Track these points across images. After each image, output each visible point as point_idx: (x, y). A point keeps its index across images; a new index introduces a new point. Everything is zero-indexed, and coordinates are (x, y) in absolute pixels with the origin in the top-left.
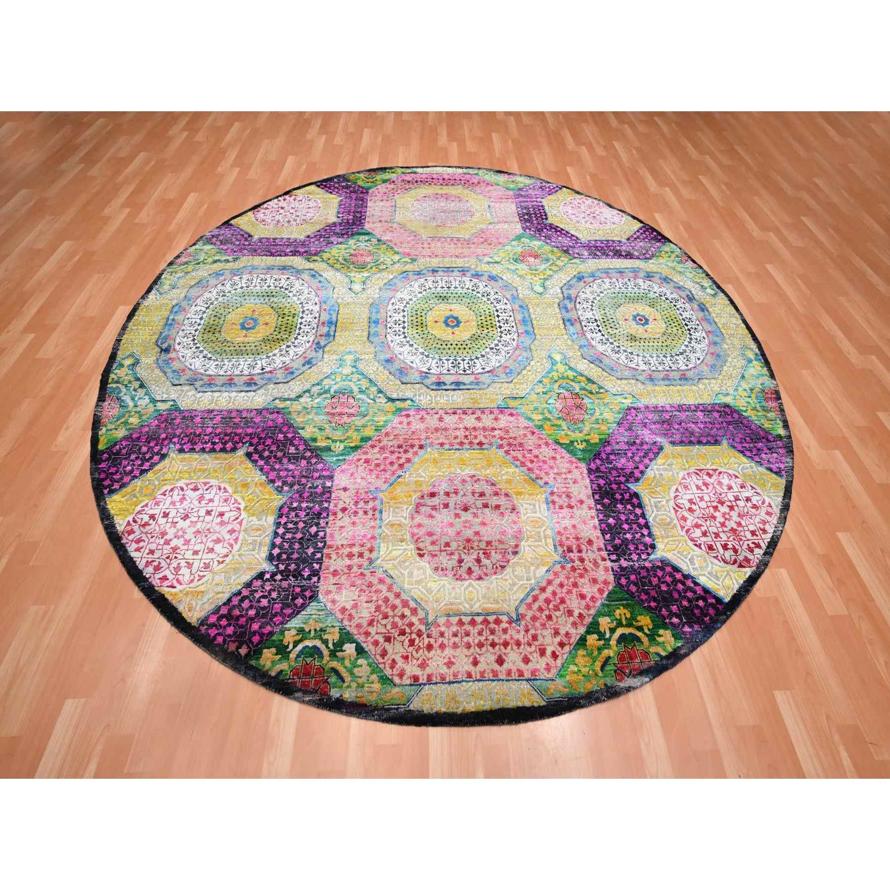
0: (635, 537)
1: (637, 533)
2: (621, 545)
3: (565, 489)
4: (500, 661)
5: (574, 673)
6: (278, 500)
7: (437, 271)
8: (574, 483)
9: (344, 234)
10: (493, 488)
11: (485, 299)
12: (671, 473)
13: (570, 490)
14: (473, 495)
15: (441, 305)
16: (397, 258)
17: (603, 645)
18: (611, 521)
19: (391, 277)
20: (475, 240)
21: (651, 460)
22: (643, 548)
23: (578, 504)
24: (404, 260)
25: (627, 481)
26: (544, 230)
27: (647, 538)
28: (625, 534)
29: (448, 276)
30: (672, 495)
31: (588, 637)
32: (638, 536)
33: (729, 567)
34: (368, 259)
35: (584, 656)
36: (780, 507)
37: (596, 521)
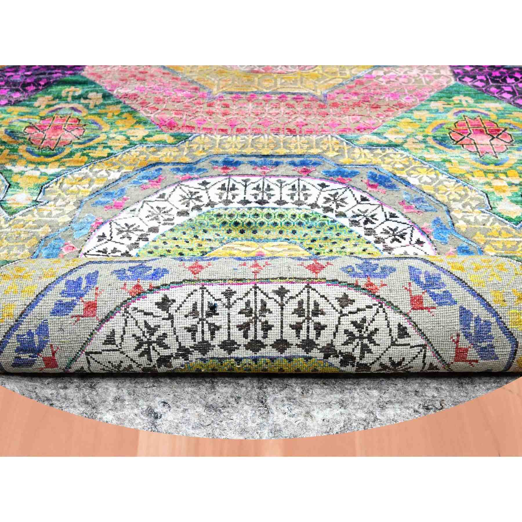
7: (238, 163)
9: (29, 84)
11: (360, 230)
15: (235, 244)
16: (140, 132)
19: (115, 175)
20: (340, 99)
24: (157, 137)
26: (509, 80)
29: (264, 175)
34: (68, 136)
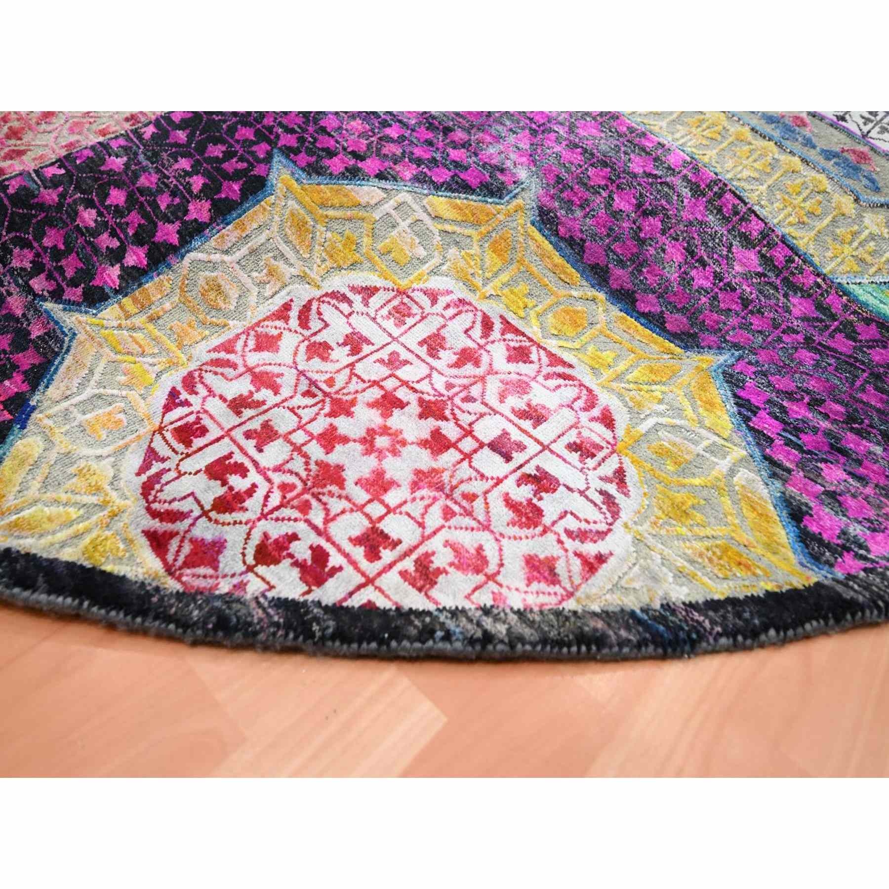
0: (95, 233)
1: (113, 234)
2: (41, 207)
12: (421, 252)
18: (117, 163)
21: (420, 179)
22: (70, 273)
25: (289, 152)
27: (115, 271)
28: (90, 204)
30: (338, 282)
32: (106, 241)
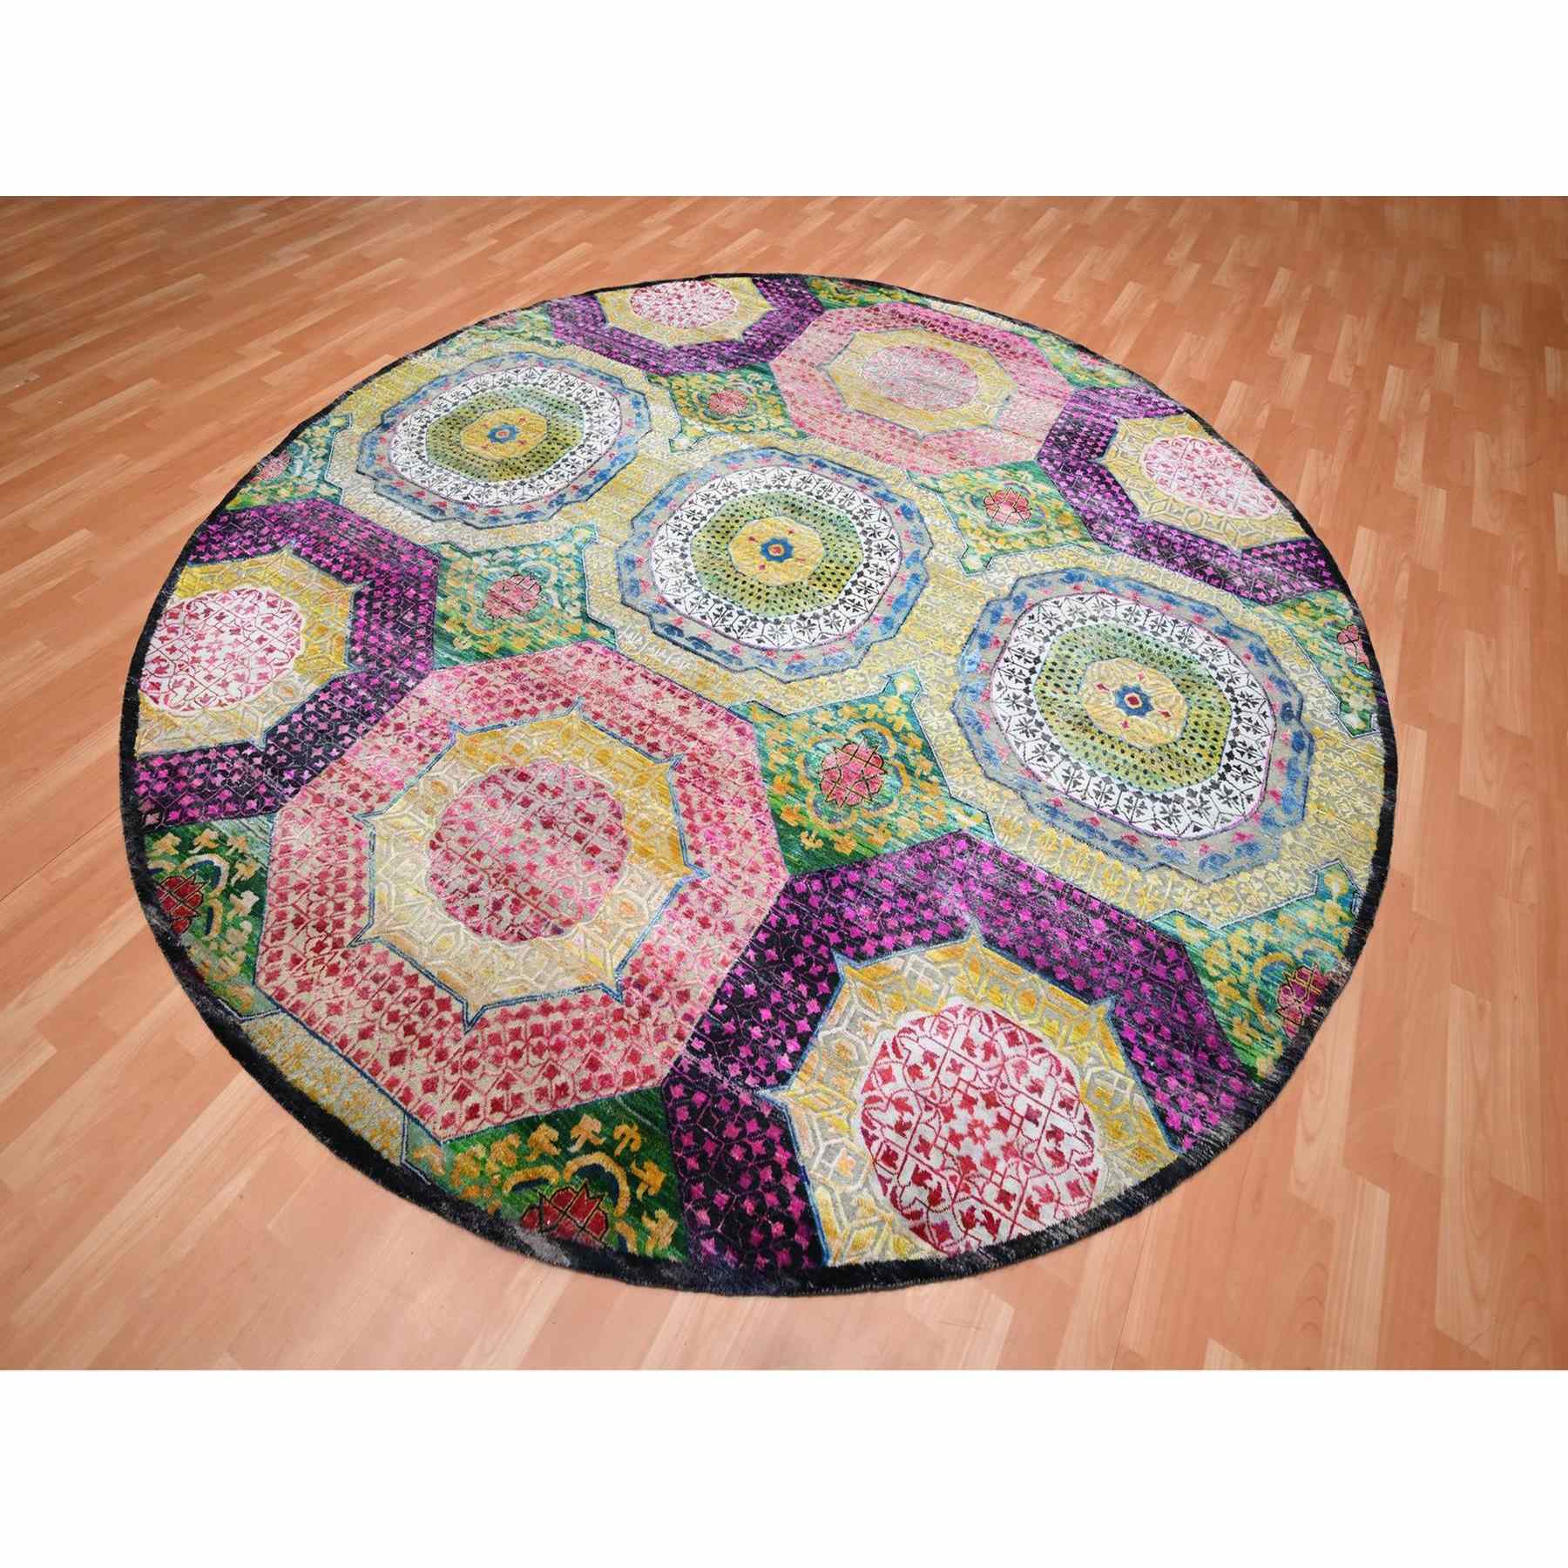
0: (765, 1040)
1: (775, 1038)
2: (729, 1035)
3: (721, 892)
4: (397, 1058)
5: (474, 1157)
6: (340, 668)
7: (825, 466)
8: (744, 891)
9: (731, 361)
10: (614, 820)
11: (863, 539)
12: (936, 986)
13: (726, 898)
14: (576, 812)
15: (782, 518)
16: (780, 422)
17: (555, 1157)
18: (750, 988)
19: (745, 446)
20: (933, 443)
21: (916, 942)
22: (763, 1068)
23: (721, 927)
24: (787, 430)
25: (840, 947)
27: (786, 1058)
28: (754, 1024)
29: (835, 480)
30: (903, 1023)
31: (543, 1127)
32: (772, 1043)
33: (893, 1214)
34: (734, 409)
35: (511, 1147)
36: (1114, 1195)
37: (724, 972)
